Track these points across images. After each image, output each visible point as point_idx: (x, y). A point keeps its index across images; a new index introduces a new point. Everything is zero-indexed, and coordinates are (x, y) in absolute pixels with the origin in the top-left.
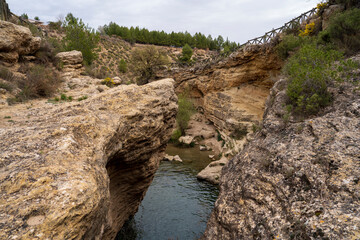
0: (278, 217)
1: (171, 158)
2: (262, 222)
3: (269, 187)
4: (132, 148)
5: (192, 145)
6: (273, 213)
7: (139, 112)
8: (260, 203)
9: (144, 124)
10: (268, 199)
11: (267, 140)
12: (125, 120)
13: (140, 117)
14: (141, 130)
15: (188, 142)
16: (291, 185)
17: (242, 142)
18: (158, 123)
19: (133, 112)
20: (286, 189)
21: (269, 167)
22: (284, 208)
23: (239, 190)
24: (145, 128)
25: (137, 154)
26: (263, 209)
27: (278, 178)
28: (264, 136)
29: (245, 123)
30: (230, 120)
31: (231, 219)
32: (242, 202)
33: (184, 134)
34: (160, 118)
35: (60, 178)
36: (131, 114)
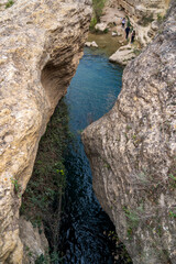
0: (157, 113)
1: (88, 44)
2: (146, 115)
3: (155, 91)
4: (58, 56)
5: (106, 31)
6: (155, 110)
7: (59, 25)
8: (147, 102)
9: (65, 35)
10: (153, 99)
11: (162, 47)
12: (49, 34)
13: (62, 29)
14: (63, 40)
15: (103, 29)
16: (170, 92)
17: (148, 29)
18: (76, 31)
19: (55, 25)
20: (166, 94)
21: (158, 76)
22: (162, 108)
23: (134, 90)
24: (66, 38)
25: (62, 59)
26: (148, 106)
27: (162, 86)
28: (161, 41)
29: (152, 9)
30: (139, 7)
31: (127, 110)
32: (135, 99)
33: (99, 21)
34: (78, 26)
35: (14, 108)
36: (53, 28)
